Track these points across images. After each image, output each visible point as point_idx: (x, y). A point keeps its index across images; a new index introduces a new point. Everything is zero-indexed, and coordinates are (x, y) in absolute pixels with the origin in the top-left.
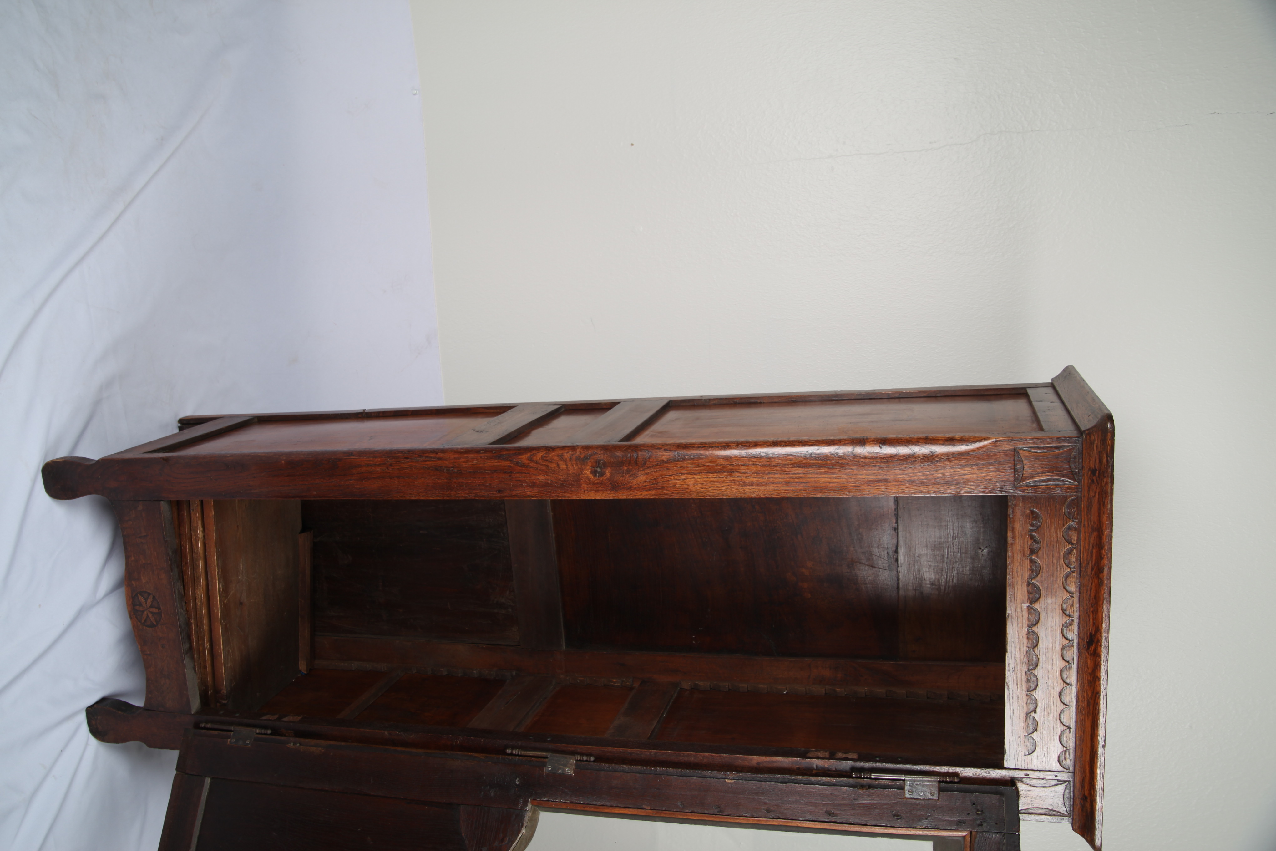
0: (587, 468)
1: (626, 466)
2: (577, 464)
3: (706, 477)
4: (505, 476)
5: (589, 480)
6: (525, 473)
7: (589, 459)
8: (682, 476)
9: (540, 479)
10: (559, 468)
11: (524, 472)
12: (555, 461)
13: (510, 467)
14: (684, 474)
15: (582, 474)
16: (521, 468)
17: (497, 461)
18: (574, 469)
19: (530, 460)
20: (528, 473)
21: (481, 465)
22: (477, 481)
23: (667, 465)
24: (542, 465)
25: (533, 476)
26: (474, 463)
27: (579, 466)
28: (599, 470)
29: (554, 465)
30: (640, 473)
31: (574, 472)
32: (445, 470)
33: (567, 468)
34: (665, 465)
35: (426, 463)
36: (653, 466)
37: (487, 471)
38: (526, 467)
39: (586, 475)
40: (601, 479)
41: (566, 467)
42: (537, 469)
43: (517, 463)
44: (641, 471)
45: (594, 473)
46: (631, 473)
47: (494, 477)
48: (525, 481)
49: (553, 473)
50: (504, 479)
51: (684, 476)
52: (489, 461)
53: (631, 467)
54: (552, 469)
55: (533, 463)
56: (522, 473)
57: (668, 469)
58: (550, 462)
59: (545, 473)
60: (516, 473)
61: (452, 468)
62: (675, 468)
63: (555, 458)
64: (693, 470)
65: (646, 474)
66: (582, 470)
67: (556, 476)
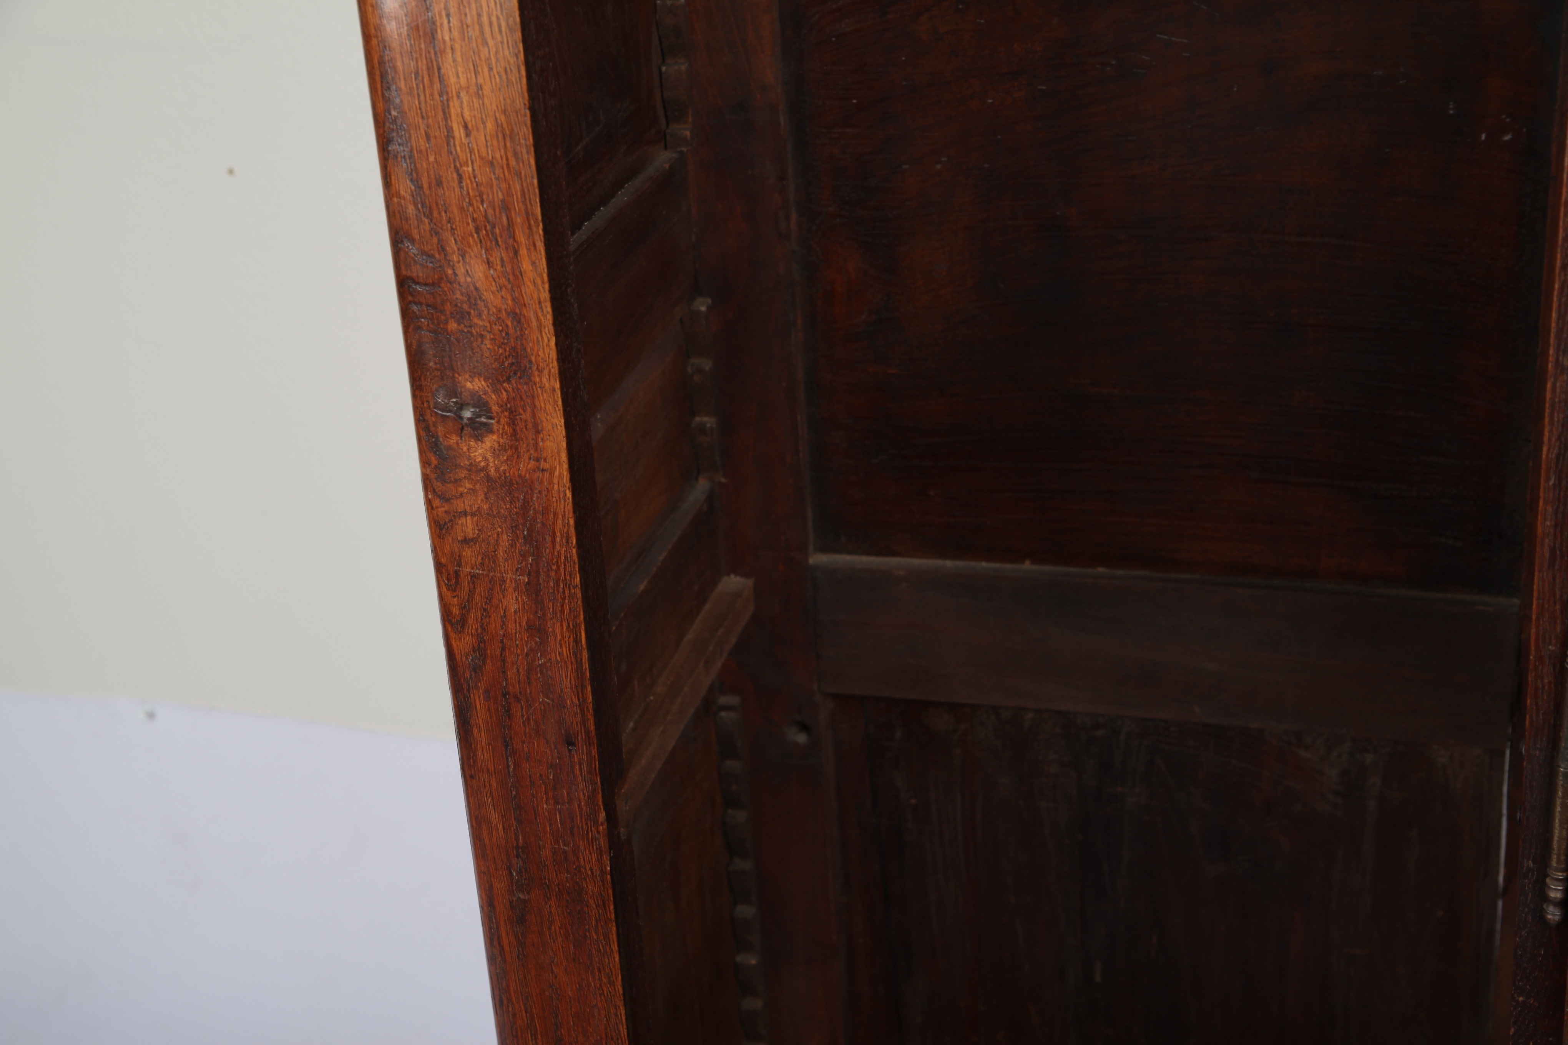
0: (465, 449)
1: (446, 323)
2: (457, 482)
3: (449, 51)
4: (519, 714)
5: (503, 448)
6: (503, 649)
7: (437, 438)
8: (457, 134)
9: (516, 606)
10: (474, 540)
11: (498, 653)
12: (457, 550)
13: (487, 691)
14: (450, 130)
15: (485, 469)
16: (488, 661)
17: (475, 731)
18: (473, 491)
19: (463, 627)
20: (502, 641)
21: (494, 784)
22: (545, 806)
23: (425, 186)
24: (472, 593)
25: (511, 627)
26: (490, 801)
27: (463, 474)
28: (467, 414)
29: (467, 552)
30: (462, 279)
31: (481, 496)
32: (521, 896)
33: (473, 515)
34: (427, 192)
35: (507, 948)
36: (434, 232)
37: (508, 767)
38: (482, 645)
39: (489, 455)
40: (495, 408)
41: (469, 518)
42: (485, 610)
43: (475, 670)
44: (456, 275)
45: (478, 430)
46: (466, 307)
47: (526, 749)
48: (527, 655)
49: (494, 562)
50: (528, 719)
51: (455, 127)
52: (480, 756)
53: (448, 307)
54: (482, 564)
55: (470, 621)
56: (504, 661)
57: (439, 183)
58: (460, 565)
59: (497, 588)
60: (506, 680)
61: (511, 874)
62: (432, 159)
63: (448, 547)
64: (432, 95)
65: (463, 256)
66: (473, 468)
67: (501, 553)
